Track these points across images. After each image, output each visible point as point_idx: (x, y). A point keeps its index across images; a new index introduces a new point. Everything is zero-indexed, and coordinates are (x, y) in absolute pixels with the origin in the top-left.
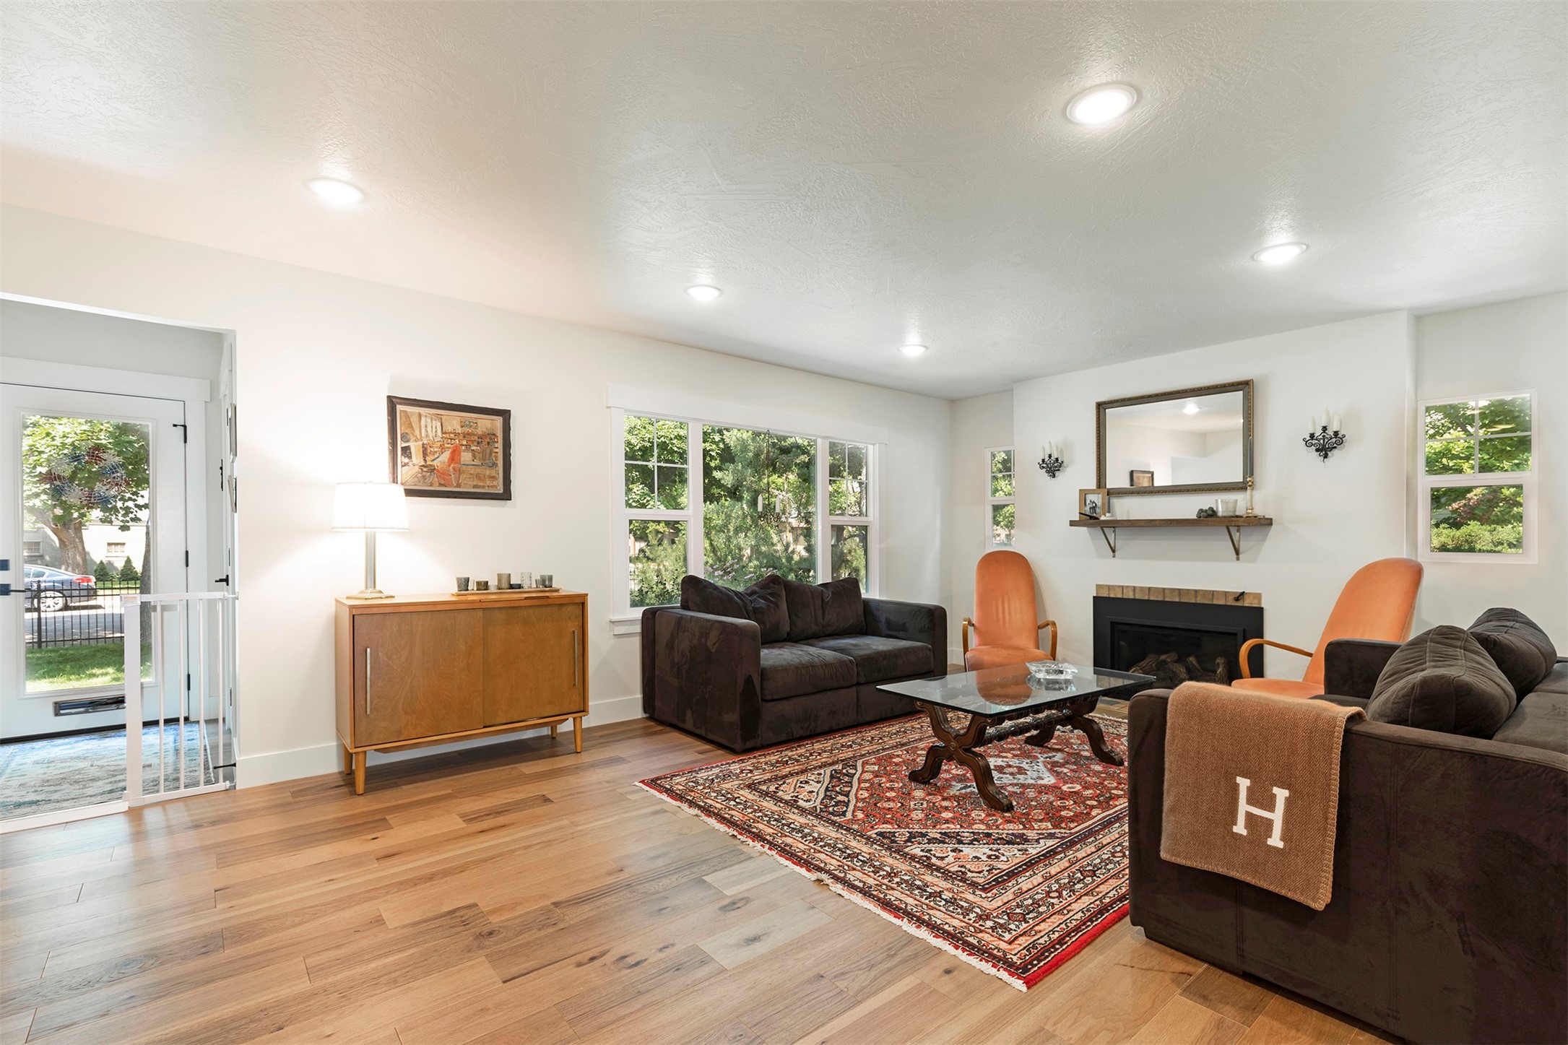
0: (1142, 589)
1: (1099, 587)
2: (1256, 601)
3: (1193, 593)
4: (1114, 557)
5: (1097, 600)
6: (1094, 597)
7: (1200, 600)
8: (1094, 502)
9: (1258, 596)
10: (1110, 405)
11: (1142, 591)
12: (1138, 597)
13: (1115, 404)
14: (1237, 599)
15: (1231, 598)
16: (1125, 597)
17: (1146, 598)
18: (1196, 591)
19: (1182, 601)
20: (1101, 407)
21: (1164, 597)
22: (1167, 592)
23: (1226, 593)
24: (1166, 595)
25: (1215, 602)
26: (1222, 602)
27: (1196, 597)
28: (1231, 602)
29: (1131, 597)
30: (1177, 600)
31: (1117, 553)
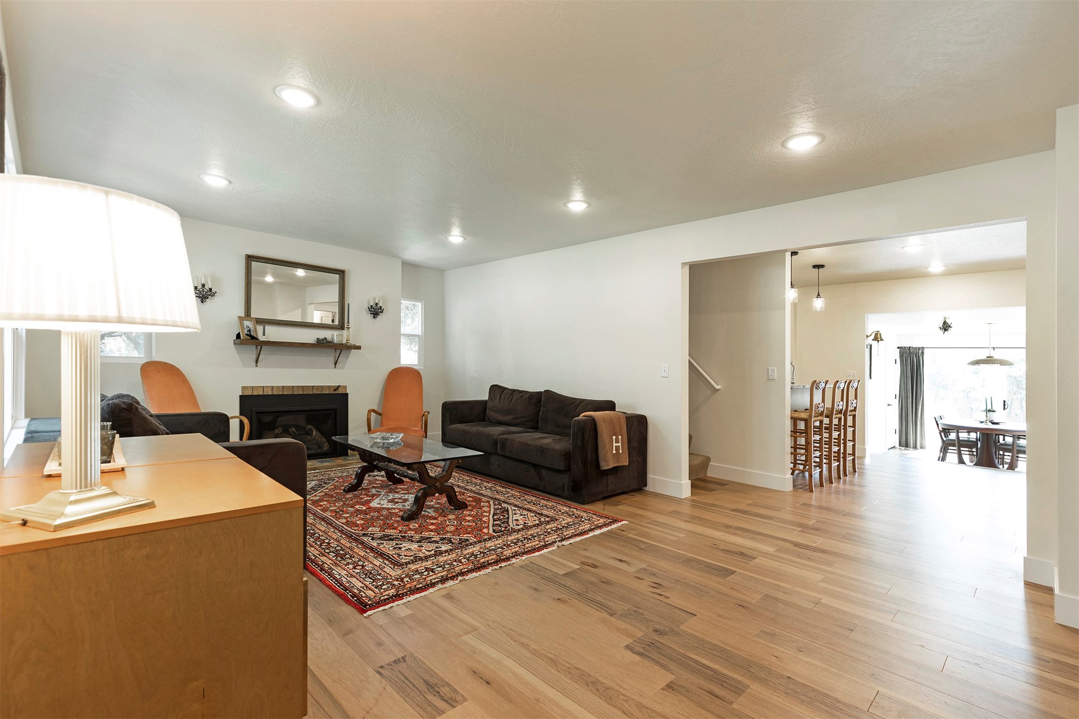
0: (278, 387)
1: (244, 388)
2: (344, 390)
3: (311, 388)
4: (256, 366)
5: (242, 398)
6: (240, 396)
7: (315, 392)
8: (248, 327)
9: (345, 387)
10: (257, 260)
11: (278, 389)
12: (275, 393)
13: (260, 260)
14: (335, 390)
15: (332, 389)
16: (265, 394)
17: (281, 393)
18: (313, 387)
19: (304, 393)
20: (250, 259)
21: (293, 392)
22: (294, 388)
23: (329, 386)
24: (295, 390)
25: (324, 392)
26: (327, 392)
27: (313, 390)
28: (332, 392)
29: (270, 393)
30: (302, 393)
31: (258, 364)
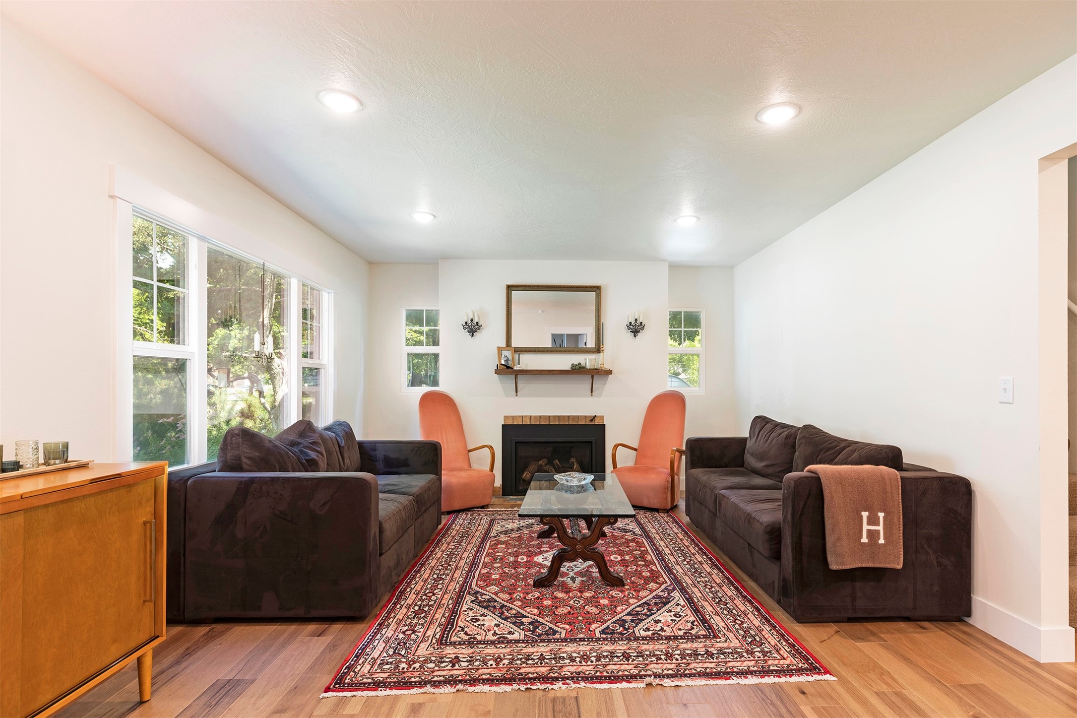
0: (535, 417)
1: (506, 418)
2: (601, 421)
3: (567, 418)
4: (517, 396)
5: (504, 427)
6: (502, 425)
7: (571, 422)
8: (507, 357)
9: (602, 418)
10: (516, 289)
11: (535, 419)
12: (533, 423)
13: (519, 289)
14: (591, 421)
15: (588, 420)
16: (524, 424)
17: (538, 423)
18: (569, 417)
19: (560, 423)
20: (510, 288)
21: (549, 422)
22: (551, 418)
23: (585, 416)
24: (551, 420)
25: (579, 423)
26: (583, 423)
27: (569, 420)
28: (588, 423)
29: (529, 423)
30: (557, 423)
31: (518, 393)
